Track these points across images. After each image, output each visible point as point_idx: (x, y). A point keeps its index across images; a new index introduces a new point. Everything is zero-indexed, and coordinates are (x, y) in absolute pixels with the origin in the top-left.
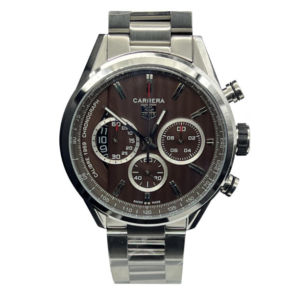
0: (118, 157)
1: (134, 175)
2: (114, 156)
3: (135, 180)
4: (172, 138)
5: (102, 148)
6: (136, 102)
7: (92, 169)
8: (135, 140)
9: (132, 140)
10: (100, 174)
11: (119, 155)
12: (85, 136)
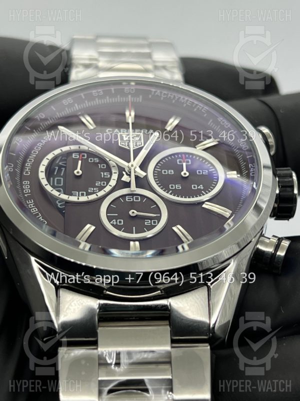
1: (110, 219)
4: (171, 172)
8: (111, 174)
9: (105, 175)
11: (85, 192)
12: (28, 173)
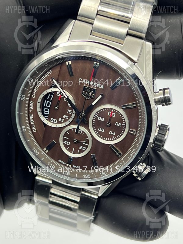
0: (55, 121)
1: (64, 140)
2: (52, 119)
3: (64, 144)
4: (103, 119)
5: (45, 110)
6: (81, 81)
7: (33, 125)
8: (72, 112)
9: (69, 111)
10: (38, 131)
11: (57, 120)
12: (34, 97)
